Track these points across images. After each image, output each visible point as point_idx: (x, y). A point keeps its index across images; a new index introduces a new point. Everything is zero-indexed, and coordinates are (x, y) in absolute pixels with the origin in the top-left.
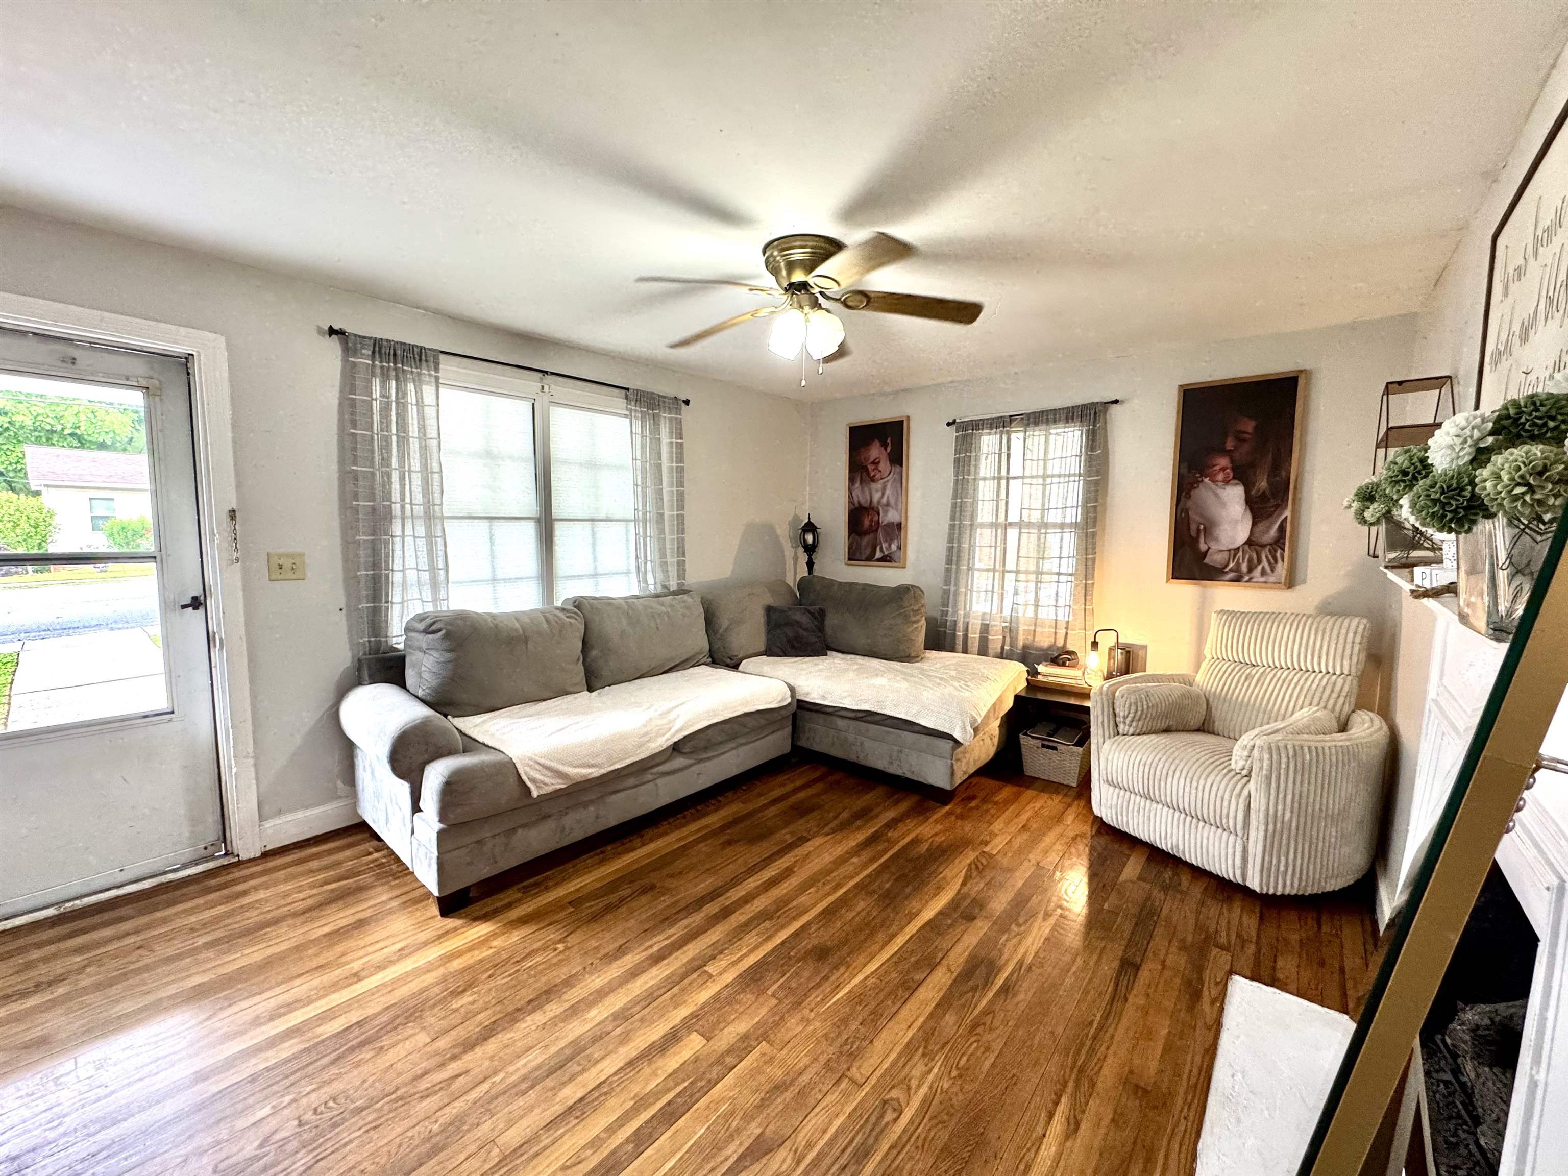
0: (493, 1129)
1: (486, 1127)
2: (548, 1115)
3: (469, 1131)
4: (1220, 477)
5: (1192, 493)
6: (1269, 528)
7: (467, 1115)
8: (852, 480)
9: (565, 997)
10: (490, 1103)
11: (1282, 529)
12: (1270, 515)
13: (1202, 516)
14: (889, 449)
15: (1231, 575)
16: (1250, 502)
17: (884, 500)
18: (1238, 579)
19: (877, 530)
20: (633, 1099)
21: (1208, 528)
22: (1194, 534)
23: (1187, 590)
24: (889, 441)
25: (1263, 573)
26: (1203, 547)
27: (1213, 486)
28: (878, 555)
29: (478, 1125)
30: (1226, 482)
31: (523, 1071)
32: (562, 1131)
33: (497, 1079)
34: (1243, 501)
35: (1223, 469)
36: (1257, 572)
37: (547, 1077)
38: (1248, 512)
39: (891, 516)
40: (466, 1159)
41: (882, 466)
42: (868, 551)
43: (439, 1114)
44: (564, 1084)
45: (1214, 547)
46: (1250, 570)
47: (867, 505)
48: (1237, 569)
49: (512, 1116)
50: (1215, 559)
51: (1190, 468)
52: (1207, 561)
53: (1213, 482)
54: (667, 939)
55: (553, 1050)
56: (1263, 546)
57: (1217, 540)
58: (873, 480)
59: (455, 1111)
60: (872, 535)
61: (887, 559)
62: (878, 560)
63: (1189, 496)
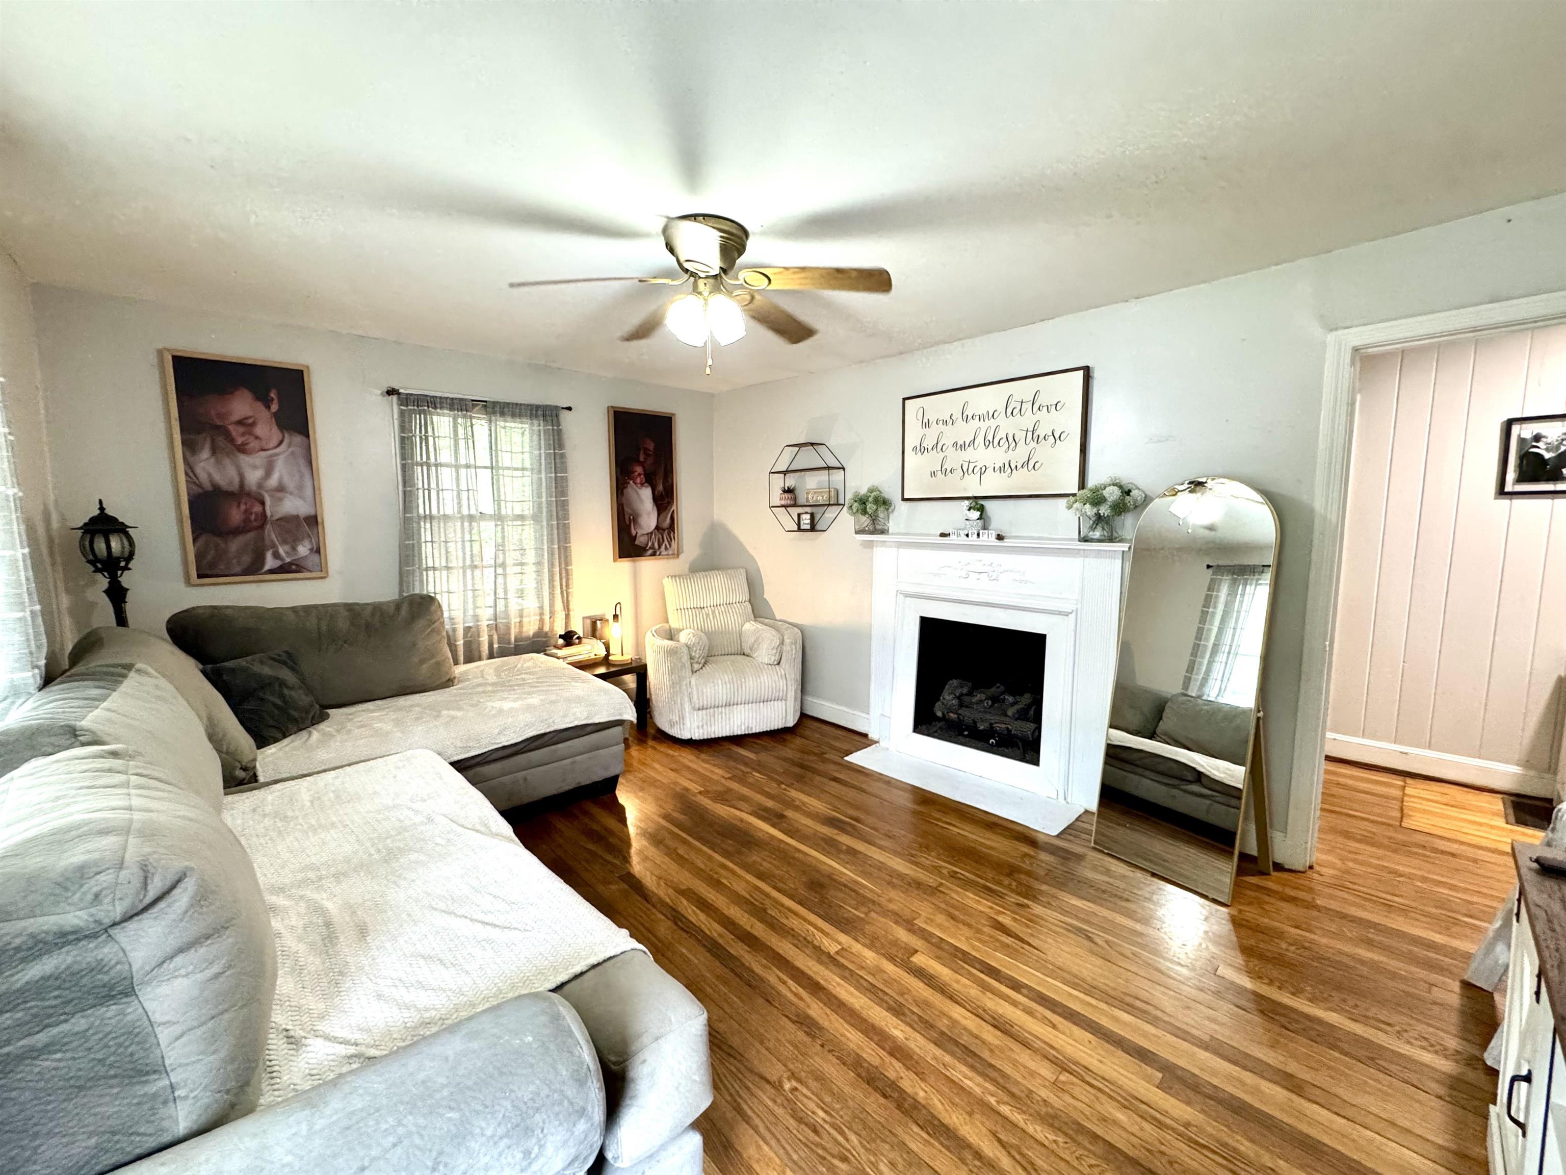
0: (1044, 1086)
1: (1044, 1093)
2: (1016, 1047)
3: (1053, 1107)
4: (638, 480)
5: (625, 491)
6: (666, 517)
7: (1039, 1114)
8: (190, 446)
9: (876, 1061)
10: (1020, 1098)
11: (672, 518)
12: (666, 508)
13: (633, 510)
14: (275, 407)
15: (650, 552)
16: (655, 499)
17: (273, 481)
18: (654, 554)
19: (262, 527)
20: (984, 993)
21: (635, 519)
22: (627, 522)
23: (626, 565)
24: (273, 395)
25: (666, 548)
26: (633, 532)
27: (635, 486)
28: (270, 562)
29: (1045, 1101)
30: (642, 484)
31: (979, 1079)
32: (1026, 1035)
33: (992, 1100)
34: (651, 500)
35: (639, 475)
36: (663, 547)
37: (979, 1057)
38: (655, 508)
39: (293, 506)
40: (1078, 1099)
41: (259, 430)
42: (247, 559)
43: (1046, 1143)
44: (984, 1042)
45: (640, 532)
46: (660, 547)
47: (235, 487)
48: (652, 547)
49: (1026, 1075)
50: (641, 541)
51: (621, 474)
52: (637, 542)
53: (635, 483)
54: (784, 983)
55: (948, 1058)
56: (664, 530)
57: (640, 527)
58: (242, 449)
59: (1039, 1128)
60: (251, 535)
61: (288, 569)
62: (272, 571)
63: (622, 494)
